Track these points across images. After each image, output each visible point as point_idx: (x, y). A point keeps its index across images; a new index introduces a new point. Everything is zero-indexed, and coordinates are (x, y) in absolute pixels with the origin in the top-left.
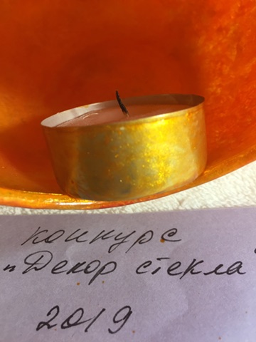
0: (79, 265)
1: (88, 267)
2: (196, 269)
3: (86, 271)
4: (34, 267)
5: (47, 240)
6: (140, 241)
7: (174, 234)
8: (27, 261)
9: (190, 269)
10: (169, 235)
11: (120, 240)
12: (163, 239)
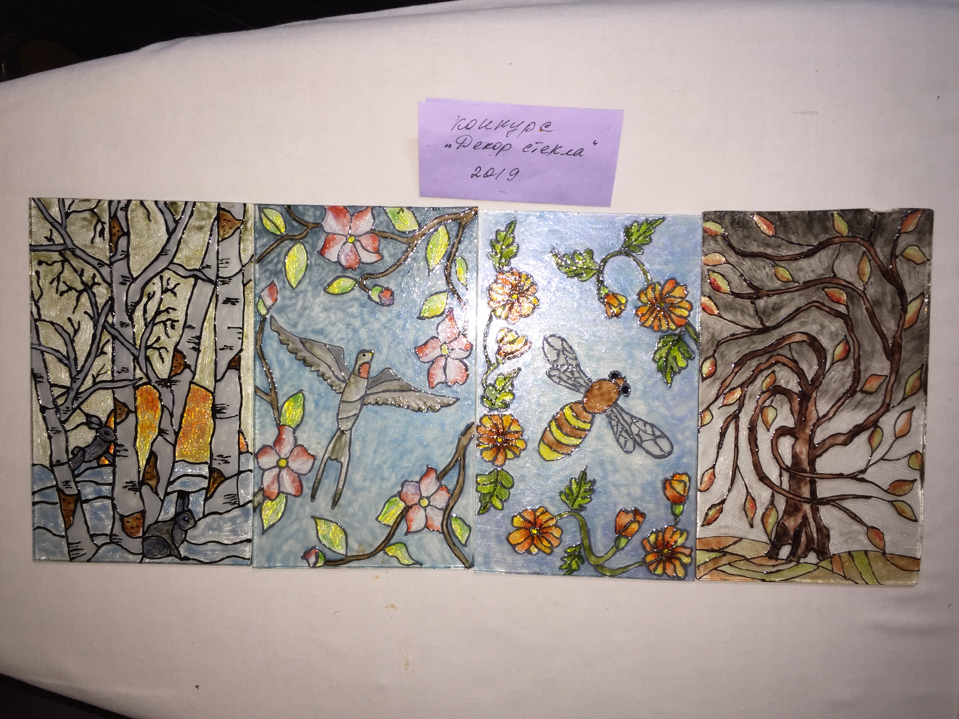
0: (489, 144)
1: (495, 146)
2: (557, 151)
3: (493, 148)
4: (462, 145)
5: (467, 128)
6: (526, 130)
7: (549, 126)
8: (458, 141)
9: (554, 151)
10: (546, 127)
11: (514, 128)
12: (541, 130)
